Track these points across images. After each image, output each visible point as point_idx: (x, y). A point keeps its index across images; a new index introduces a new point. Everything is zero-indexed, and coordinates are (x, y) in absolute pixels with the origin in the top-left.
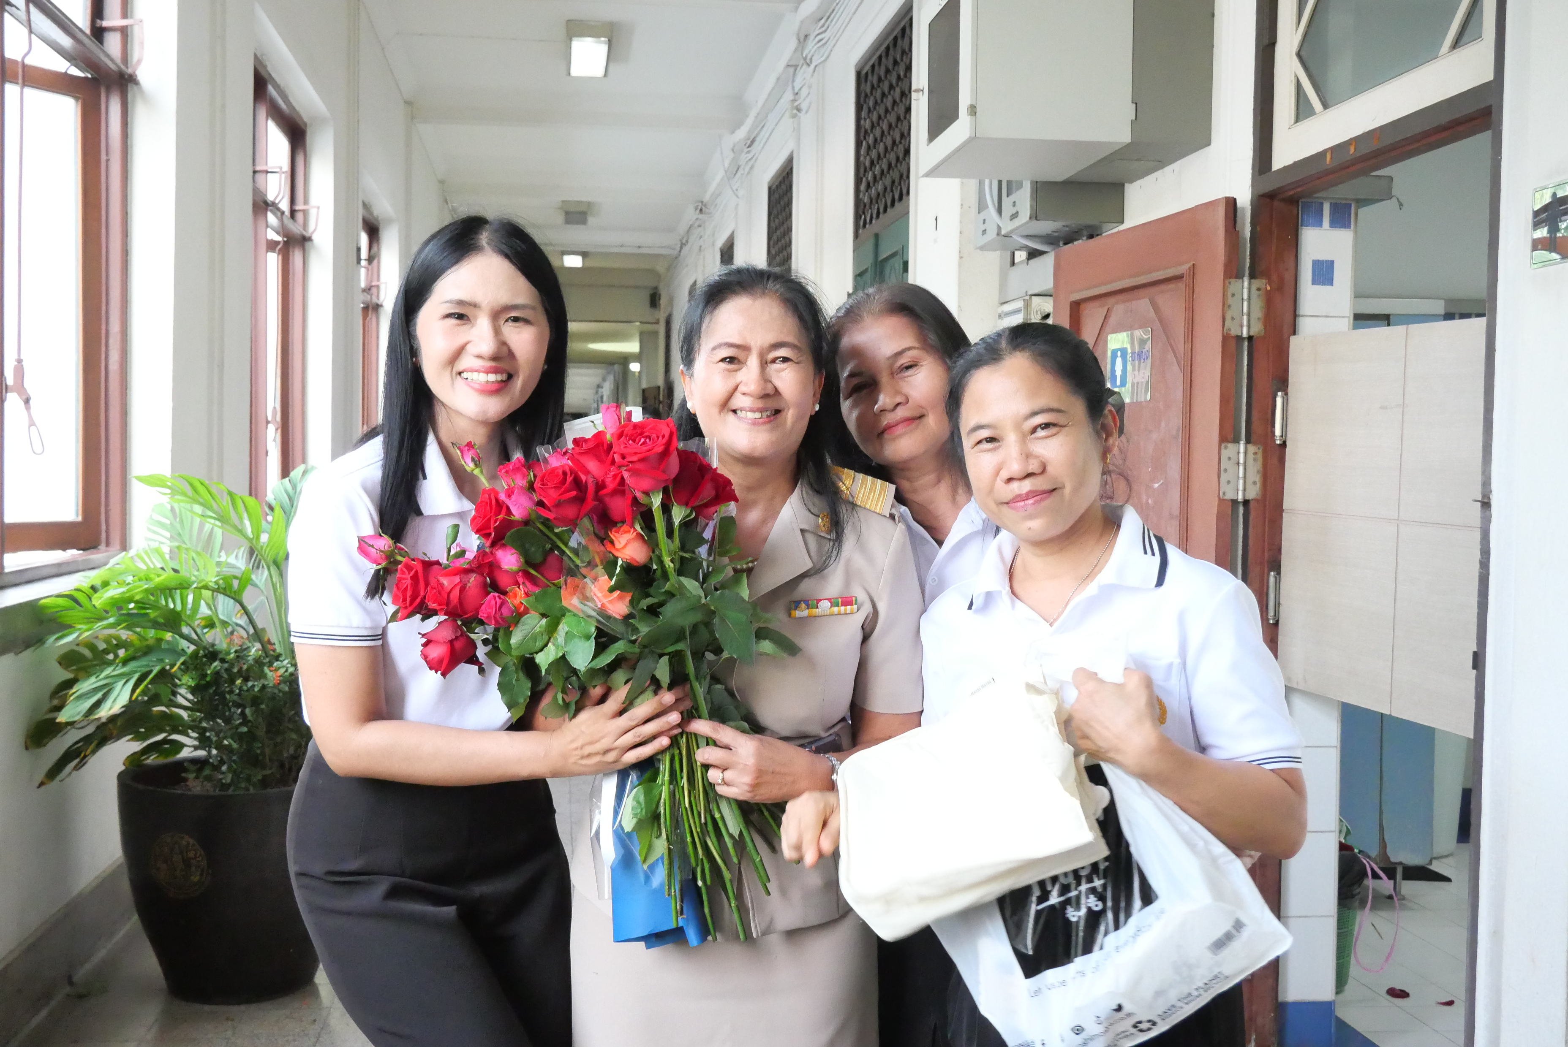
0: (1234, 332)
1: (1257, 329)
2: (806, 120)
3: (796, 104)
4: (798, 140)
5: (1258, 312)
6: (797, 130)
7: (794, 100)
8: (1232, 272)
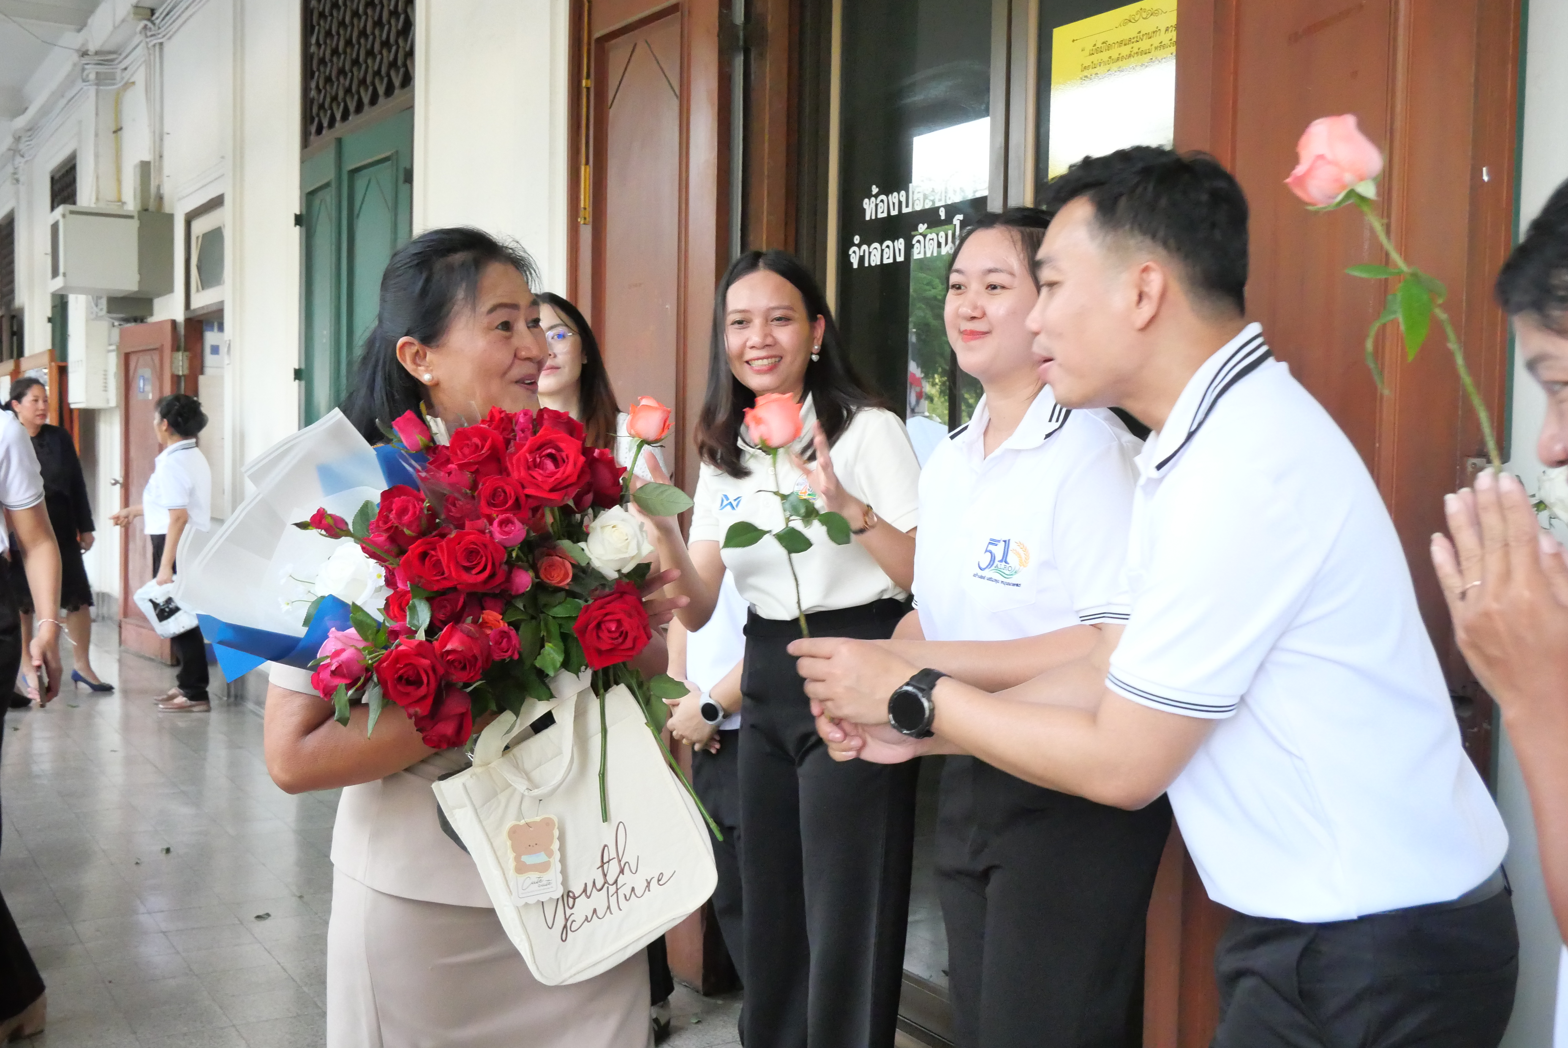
0: (176, 373)
1: (186, 372)
2: (22, 189)
3: (16, 176)
4: (18, 202)
5: (186, 365)
6: (17, 194)
7: (15, 173)
8: (176, 348)
